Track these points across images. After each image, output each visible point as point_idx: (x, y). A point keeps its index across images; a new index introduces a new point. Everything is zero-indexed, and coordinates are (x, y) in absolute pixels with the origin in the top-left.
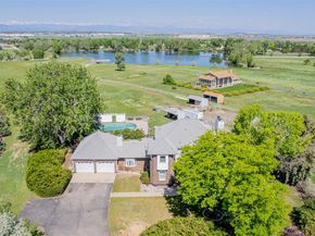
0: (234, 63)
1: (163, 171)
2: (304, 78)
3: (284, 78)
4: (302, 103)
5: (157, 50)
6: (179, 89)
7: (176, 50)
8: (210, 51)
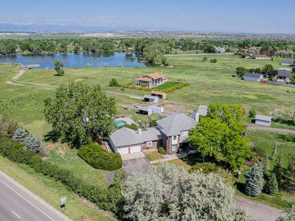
0: (151, 63)
1: (174, 145)
2: (208, 73)
3: (195, 74)
4: (216, 93)
5: (76, 52)
6: (126, 90)
7: (93, 51)
8: (123, 51)
